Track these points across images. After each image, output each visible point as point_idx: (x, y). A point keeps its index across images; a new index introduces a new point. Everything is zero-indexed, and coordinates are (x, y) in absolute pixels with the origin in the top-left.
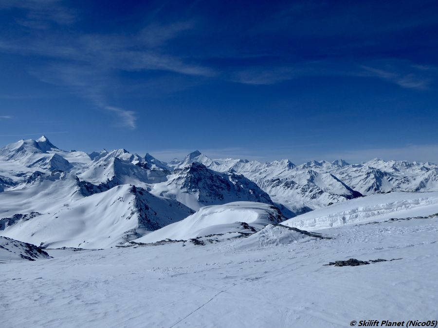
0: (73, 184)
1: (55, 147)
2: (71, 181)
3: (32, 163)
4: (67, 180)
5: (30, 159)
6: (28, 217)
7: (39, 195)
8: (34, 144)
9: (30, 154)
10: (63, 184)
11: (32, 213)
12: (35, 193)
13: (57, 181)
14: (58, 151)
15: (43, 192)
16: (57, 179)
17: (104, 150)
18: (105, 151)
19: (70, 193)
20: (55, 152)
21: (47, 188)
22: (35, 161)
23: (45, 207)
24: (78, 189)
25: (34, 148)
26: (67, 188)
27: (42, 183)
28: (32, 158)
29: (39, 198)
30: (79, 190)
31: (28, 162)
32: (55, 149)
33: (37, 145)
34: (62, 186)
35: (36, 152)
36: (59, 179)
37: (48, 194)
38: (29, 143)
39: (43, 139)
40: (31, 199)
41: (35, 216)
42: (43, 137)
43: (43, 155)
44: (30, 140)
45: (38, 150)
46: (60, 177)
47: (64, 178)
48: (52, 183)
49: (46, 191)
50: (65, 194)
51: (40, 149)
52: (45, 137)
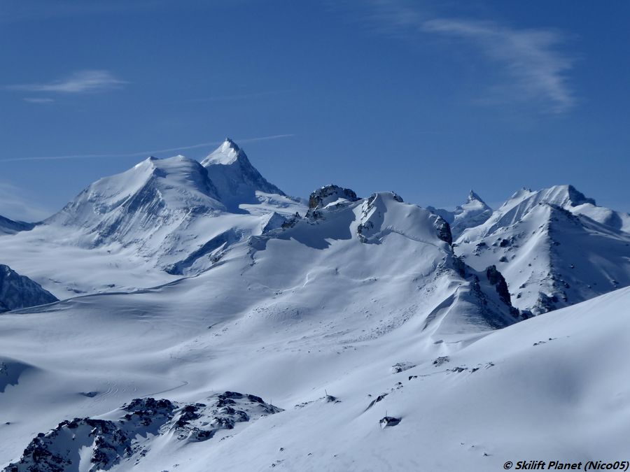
0: (426, 262)
1: (271, 188)
2: (413, 246)
3: (185, 256)
4: (392, 241)
5: (177, 238)
6: (206, 420)
7: (250, 317)
8: (192, 176)
9: (179, 219)
10: (371, 262)
11: (227, 398)
12: (227, 309)
13: (336, 244)
14: (286, 205)
15: (270, 304)
16: (336, 238)
17: (475, 196)
18: (478, 205)
19: (413, 311)
20: (274, 208)
21: (286, 283)
22: (195, 246)
23: (290, 375)
24: (457, 291)
25: (195, 193)
26: (392, 283)
27: (261, 258)
28: (185, 233)
29: (251, 336)
30: (464, 297)
31: (171, 252)
32: (274, 196)
33: (203, 177)
34: (363, 271)
35: (199, 211)
36: (347, 235)
37: (297, 315)
38: (176, 171)
39: (225, 154)
40: (208, 340)
41: (245, 418)
42: (226, 144)
43: (227, 222)
44: (177, 161)
45: (207, 200)
46: (353, 227)
47: (372, 231)
48: (310, 260)
49: (286, 299)
50: (387, 320)
51: (217, 196)
52: (234, 145)
